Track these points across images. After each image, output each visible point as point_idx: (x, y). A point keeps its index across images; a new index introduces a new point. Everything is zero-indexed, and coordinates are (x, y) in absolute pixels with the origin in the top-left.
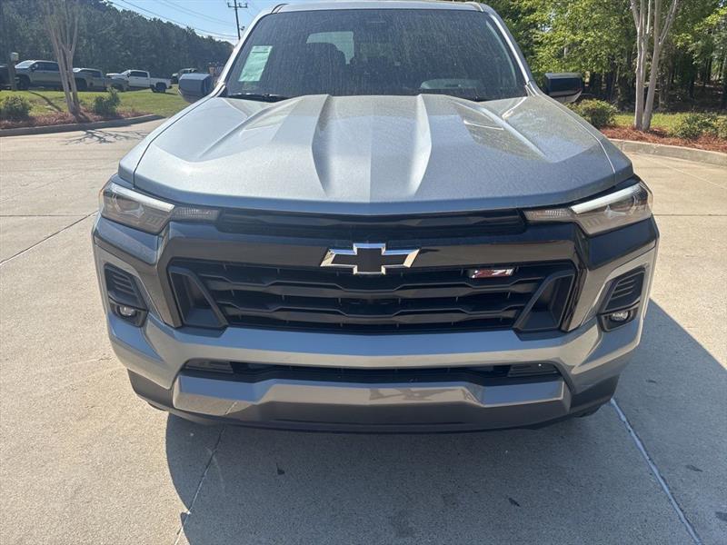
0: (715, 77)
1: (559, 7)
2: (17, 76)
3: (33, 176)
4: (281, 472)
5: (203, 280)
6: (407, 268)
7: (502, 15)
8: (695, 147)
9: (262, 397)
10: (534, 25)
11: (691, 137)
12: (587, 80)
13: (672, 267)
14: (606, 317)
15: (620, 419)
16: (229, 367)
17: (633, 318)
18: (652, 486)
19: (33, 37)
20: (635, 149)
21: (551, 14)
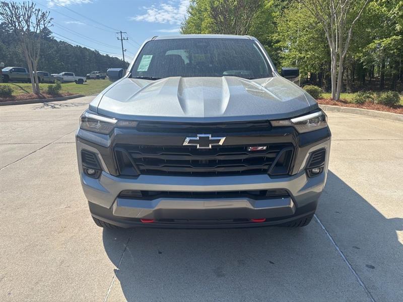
0: (376, 75)
1: (292, 40)
2: (3, 75)
3: (18, 125)
4: (160, 253)
5: (130, 153)
6: (220, 145)
7: (263, 43)
8: (363, 108)
9: (156, 206)
10: (280, 48)
11: (360, 103)
12: (309, 77)
13: (349, 163)
14: (310, 171)
15: (322, 228)
16: (140, 194)
17: (322, 172)
18: (336, 255)
19: (10, 55)
20: (332, 110)
21: (288, 43)
